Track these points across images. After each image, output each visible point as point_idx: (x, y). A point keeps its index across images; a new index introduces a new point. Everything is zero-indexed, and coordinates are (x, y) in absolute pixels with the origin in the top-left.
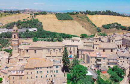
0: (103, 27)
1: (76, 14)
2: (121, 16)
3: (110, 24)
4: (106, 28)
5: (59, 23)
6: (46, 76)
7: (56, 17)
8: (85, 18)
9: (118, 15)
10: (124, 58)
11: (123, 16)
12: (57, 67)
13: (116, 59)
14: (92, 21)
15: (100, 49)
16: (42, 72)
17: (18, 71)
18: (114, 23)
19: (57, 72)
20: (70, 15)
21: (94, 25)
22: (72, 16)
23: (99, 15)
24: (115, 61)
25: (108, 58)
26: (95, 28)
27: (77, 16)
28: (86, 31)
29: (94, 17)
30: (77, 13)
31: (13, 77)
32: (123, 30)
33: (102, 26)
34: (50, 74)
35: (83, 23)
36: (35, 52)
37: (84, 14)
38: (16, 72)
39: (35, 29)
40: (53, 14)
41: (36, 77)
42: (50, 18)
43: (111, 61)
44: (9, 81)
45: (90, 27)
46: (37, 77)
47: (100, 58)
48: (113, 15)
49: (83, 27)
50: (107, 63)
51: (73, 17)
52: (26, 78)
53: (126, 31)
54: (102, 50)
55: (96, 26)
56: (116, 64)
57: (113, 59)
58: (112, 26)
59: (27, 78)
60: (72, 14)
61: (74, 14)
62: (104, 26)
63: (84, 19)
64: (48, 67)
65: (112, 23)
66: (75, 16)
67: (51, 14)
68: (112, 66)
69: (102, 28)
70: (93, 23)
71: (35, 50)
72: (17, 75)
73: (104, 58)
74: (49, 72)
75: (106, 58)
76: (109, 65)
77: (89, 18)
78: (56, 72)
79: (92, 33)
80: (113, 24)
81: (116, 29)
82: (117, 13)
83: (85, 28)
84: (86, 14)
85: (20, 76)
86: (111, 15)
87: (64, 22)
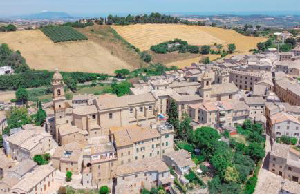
0: (153, 50)
1: (87, 25)
2: (182, 23)
3: (165, 44)
4: (159, 52)
5: (59, 49)
6: (151, 155)
7: (44, 35)
8: (109, 33)
9: (176, 21)
10: (256, 107)
11: (186, 23)
12: (167, 136)
13: (246, 110)
14: (126, 39)
15: (212, 96)
16: (144, 148)
17: (104, 153)
18: (173, 40)
19: (167, 145)
20: (74, 28)
21: (133, 47)
22: (80, 30)
23: (138, 25)
24: (244, 113)
25: (235, 110)
26: (137, 54)
27: (92, 30)
28: (121, 62)
29: (128, 29)
30: (90, 23)
31: (97, 165)
32: (192, 52)
33: (149, 48)
34: (156, 150)
35: (110, 45)
36: (111, 117)
37: (104, 23)
38: (99, 156)
39: (8, 68)
40: (34, 27)
41: (134, 159)
42: (33, 38)
43: (239, 114)
44: (90, 174)
45: (126, 52)
46: (136, 158)
47: (224, 112)
48: (166, 23)
49: (112, 53)
50: (234, 117)
51: (84, 34)
52: (120, 163)
53: (199, 54)
54: (216, 99)
55: (137, 51)
56: (246, 117)
57: (242, 111)
58: (170, 46)
59: (122, 162)
60: (78, 25)
61: (82, 26)
62: (155, 49)
63: (108, 35)
64: (153, 139)
65: (169, 40)
66: (88, 31)
67: (29, 29)
68: (241, 122)
69: (151, 54)
70: (129, 44)
71: (111, 114)
72: (102, 160)
73: (229, 111)
74: (155, 146)
75: (232, 110)
76: (235, 122)
77: (119, 33)
78: (165, 144)
79: (134, 65)
80: (171, 42)
81: (179, 52)
82: (173, 18)
83: (118, 56)
84: (109, 24)
85: (110, 161)
86: (161, 23)
87: (68, 45)
